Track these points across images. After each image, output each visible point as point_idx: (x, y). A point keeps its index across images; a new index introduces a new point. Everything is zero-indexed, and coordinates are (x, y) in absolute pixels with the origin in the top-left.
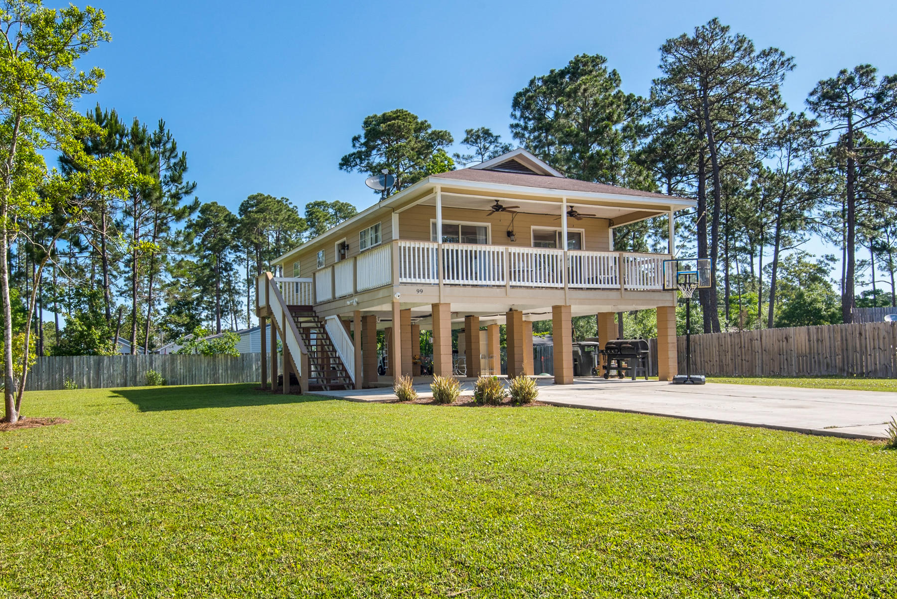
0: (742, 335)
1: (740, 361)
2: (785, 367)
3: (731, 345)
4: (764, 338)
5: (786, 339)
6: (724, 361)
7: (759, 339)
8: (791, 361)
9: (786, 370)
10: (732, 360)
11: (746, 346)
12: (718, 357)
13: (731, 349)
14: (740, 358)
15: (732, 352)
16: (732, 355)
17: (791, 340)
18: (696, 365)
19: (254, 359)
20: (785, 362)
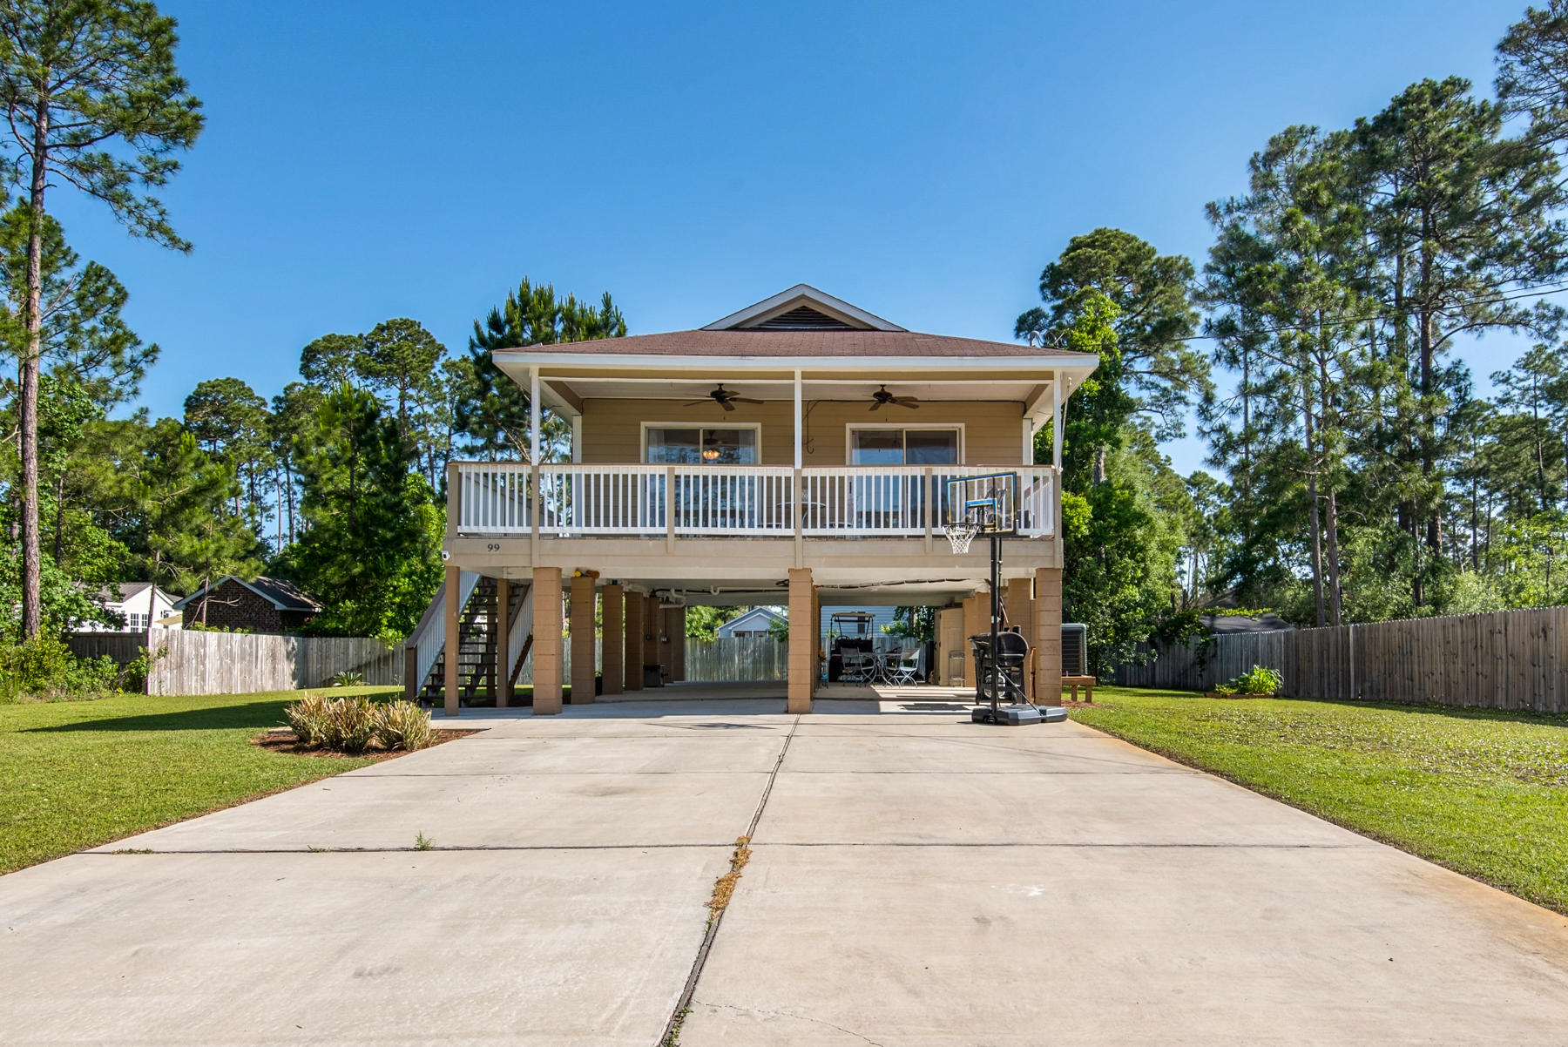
0: (1478, 621)
1: (1474, 675)
2: (1542, 693)
3: (1463, 642)
4: (1510, 628)
5: (1544, 631)
6: (1451, 675)
7: (1503, 631)
8: (1551, 679)
9: (1543, 698)
10: (1463, 672)
11: (1484, 646)
12: (1443, 666)
13: (1463, 651)
14: (1474, 669)
15: (1462, 658)
16: (1462, 663)
17: (1551, 634)
18: (1412, 680)
19: (737, 648)
20: (1542, 680)
